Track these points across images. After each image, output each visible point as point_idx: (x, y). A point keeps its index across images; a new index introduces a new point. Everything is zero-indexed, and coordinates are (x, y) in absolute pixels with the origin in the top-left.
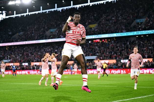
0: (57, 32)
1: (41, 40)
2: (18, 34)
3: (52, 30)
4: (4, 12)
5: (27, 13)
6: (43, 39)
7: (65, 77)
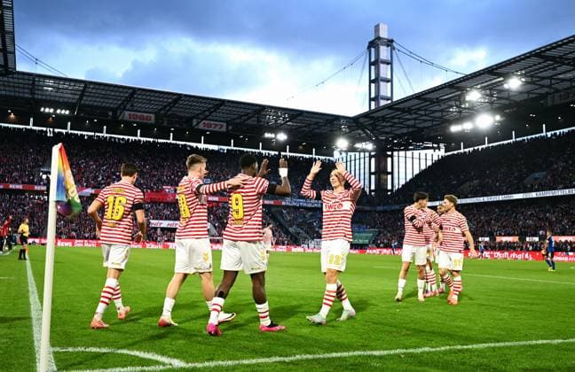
0: (549, 177)
1: (515, 193)
2: (468, 184)
3: (537, 175)
4: (442, 145)
5: (487, 145)
6: (518, 193)
7: (572, 268)
